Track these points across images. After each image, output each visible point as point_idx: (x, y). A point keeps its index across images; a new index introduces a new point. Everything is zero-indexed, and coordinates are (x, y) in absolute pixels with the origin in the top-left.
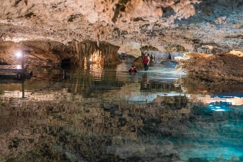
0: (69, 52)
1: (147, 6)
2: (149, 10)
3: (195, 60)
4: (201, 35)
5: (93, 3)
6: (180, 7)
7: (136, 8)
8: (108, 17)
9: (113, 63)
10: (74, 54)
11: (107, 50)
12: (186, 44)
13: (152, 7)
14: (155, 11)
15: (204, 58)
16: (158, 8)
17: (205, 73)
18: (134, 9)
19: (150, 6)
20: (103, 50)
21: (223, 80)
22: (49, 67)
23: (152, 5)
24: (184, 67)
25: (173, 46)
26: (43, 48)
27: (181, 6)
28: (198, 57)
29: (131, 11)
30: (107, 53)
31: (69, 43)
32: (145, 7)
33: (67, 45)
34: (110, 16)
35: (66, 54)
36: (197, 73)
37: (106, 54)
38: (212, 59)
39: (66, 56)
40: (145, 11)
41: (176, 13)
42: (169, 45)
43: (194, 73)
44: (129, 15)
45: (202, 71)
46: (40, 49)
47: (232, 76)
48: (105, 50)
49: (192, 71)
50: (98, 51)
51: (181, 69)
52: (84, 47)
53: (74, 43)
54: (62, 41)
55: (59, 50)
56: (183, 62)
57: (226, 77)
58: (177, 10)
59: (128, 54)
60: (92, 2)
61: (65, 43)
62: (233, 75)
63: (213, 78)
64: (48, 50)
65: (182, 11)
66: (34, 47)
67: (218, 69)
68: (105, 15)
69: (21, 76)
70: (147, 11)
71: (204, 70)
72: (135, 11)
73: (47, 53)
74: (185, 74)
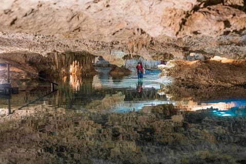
0: (45, 64)
1: (207, 20)
2: (209, 23)
3: (180, 68)
4: (193, 43)
5: (161, 18)
6: (236, 20)
7: (195, 22)
8: (173, 31)
9: (91, 73)
10: (50, 66)
11: (84, 61)
12: (176, 52)
13: (212, 21)
14: (216, 24)
15: (188, 65)
16: (219, 21)
17: (191, 80)
18: (193, 22)
19: (210, 19)
20: (81, 60)
21: (210, 86)
22: (28, 80)
23: (211, 19)
24: (169, 75)
25: (161, 54)
26: (18, 60)
27: (236, 18)
28: (182, 65)
29: (191, 24)
30: (84, 63)
31: (49, 54)
32: (205, 21)
33: (46, 56)
34: (175, 30)
35: (43, 66)
36: (183, 80)
37: (84, 65)
38: (197, 66)
39: (42, 67)
40: (205, 25)
41: (231, 26)
42: (157, 54)
43: (180, 81)
44: (189, 28)
45: (188, 78)
46: (15, 61)
47: (219, 82)
48: (83, 61)
49: (178, 79)
50: (76, 61)
51: (165, 77)
52: (63, 57)
53: (53, 54)
54: (42, 52)
55: (34, 61)
56: (169, 70)
57: (214, 83)
58: (233, 23)
59: (111, 63)
60: (159, 17)
61: (44, 54)
62: (221, 81)
63: (200, 84)
64: (24, 62)
65: (237, 23)
66: (9, 60)
67: (205, 75)
68: (170, 29)
69: (9, 91)
70: (208, 24)
71: (190, 77)
72: (195, 24)
73: (23, 65)
74: (171, 82)
